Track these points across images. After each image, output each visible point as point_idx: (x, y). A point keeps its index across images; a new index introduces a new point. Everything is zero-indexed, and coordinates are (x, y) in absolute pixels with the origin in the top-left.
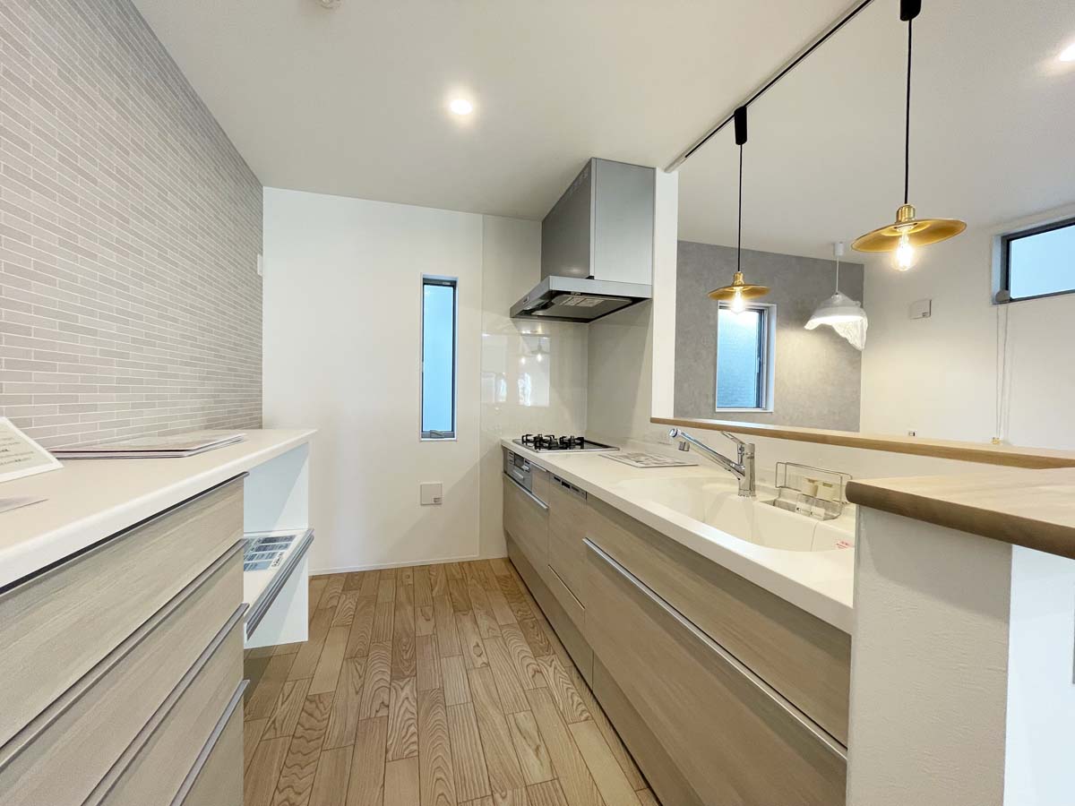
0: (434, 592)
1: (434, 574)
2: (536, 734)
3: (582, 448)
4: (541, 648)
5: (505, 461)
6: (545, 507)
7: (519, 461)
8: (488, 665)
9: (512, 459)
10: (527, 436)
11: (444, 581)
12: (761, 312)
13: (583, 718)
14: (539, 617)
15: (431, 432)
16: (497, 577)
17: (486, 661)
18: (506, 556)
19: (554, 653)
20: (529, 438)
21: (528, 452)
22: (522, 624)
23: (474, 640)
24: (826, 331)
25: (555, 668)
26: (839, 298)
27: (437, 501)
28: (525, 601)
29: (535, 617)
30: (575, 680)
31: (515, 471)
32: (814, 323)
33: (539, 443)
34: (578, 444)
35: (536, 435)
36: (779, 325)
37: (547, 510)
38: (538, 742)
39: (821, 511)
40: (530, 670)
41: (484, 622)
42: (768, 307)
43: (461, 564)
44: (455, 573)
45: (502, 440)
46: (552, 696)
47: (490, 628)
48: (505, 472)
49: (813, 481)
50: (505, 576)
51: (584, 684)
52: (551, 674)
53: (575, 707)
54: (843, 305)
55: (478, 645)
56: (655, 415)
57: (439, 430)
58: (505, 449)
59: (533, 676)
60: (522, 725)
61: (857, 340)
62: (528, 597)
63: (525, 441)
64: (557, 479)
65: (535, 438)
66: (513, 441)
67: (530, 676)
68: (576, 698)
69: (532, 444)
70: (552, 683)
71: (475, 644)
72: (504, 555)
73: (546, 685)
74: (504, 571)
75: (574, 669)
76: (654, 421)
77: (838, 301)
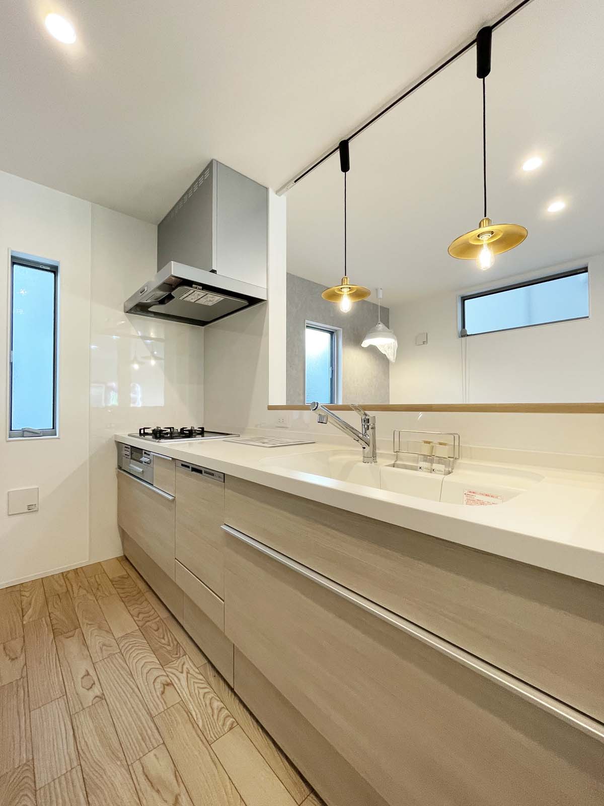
0: (26, 618)
1: (27, 594)
2: (172, 777)
3: (203, 436)
4: (168, 652)
5: (120, 457)
6: (171, 498)
7: (136, 453)
8: (102, 697)
9: (128, 453)
10: (144, 429)
11: (41, 599)
12: (332, 333)
13: (226, 729)
14: (164, 614)
15: (24, 431)
16: (111, 581)
17: (99, 694)
18: (122, 555)
19: (185, 654)
20: (146, 431)
21: (147, 444)
22: (143, 630)
23: (81, 666)
24: (373, 350)
25: (188, 673)
26: (381, 326)
27: (31, 509)
28: (146, 600)
29: (159, 616)
30: (212, 679)
31: (131, 465)
32: (366, 343)
33: (158, 434)
34: (199, 434)
35: (154, 427)
36: (344, 344)
37: (174, 500)
38: (177, 790)
39: (441, 467)
40: (158, 686)
41: (95, 640)
42: (336, 330)
43: (64, 575)
44: (57, 587)
45: (116, 436)
46: (188, 713)
47: (104, 645)
48: (120, 468)
49: (429, 443)
50: (122, 577)
51: (222, 682)
52: (184, 683)
53: (215, 717)
54: (384, 331)
55: (88, 674)
56: (271, 404)
57: (36, 427)
58: (119, 444)
59: (163, 693)
60: (152, 773)
61: (391, 355)
62: (149, 595)
63: (143, 434)
64: (185, 465)
65: (154, 431)
66: (129, 435)
67: (158, 694)
68: (217, 704)
69: (151, 437)
70: (185, 693)
71: (83, 673)
72: (119, 553)
73: (179, 700)
74: (120, 571)
75: (209, 667)
76: (271, 408)
77: (380, 329)
